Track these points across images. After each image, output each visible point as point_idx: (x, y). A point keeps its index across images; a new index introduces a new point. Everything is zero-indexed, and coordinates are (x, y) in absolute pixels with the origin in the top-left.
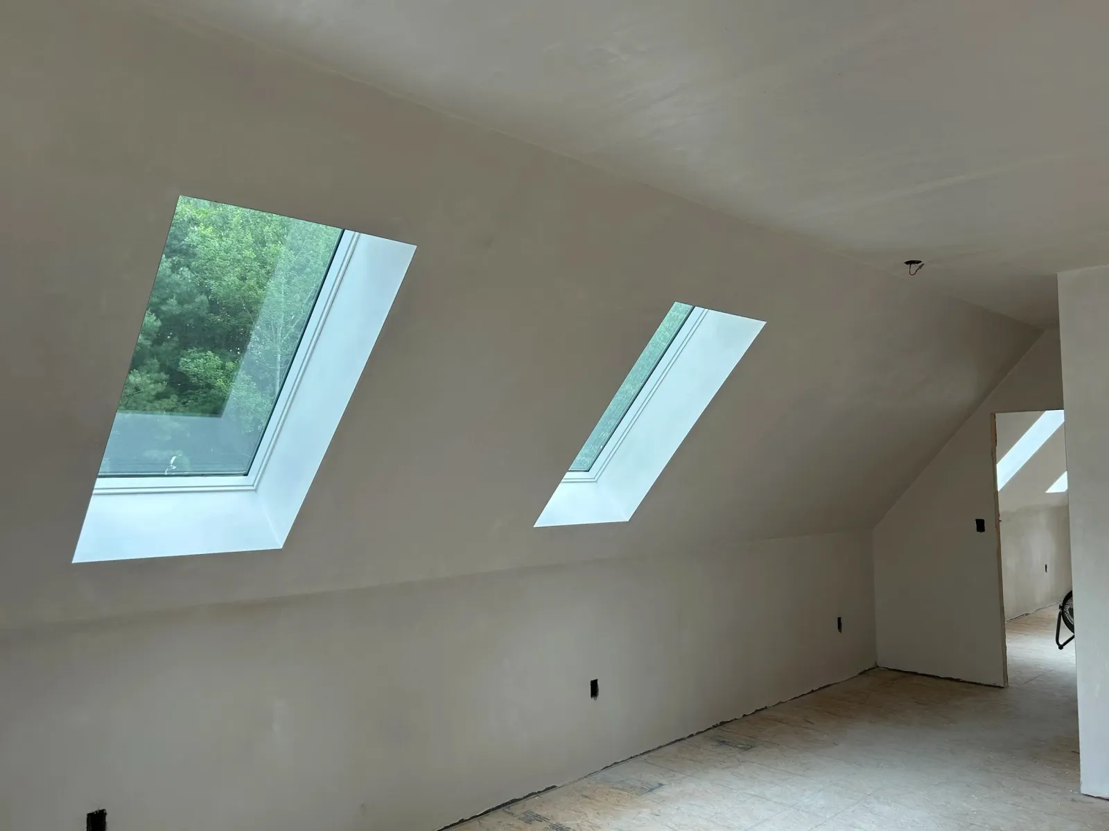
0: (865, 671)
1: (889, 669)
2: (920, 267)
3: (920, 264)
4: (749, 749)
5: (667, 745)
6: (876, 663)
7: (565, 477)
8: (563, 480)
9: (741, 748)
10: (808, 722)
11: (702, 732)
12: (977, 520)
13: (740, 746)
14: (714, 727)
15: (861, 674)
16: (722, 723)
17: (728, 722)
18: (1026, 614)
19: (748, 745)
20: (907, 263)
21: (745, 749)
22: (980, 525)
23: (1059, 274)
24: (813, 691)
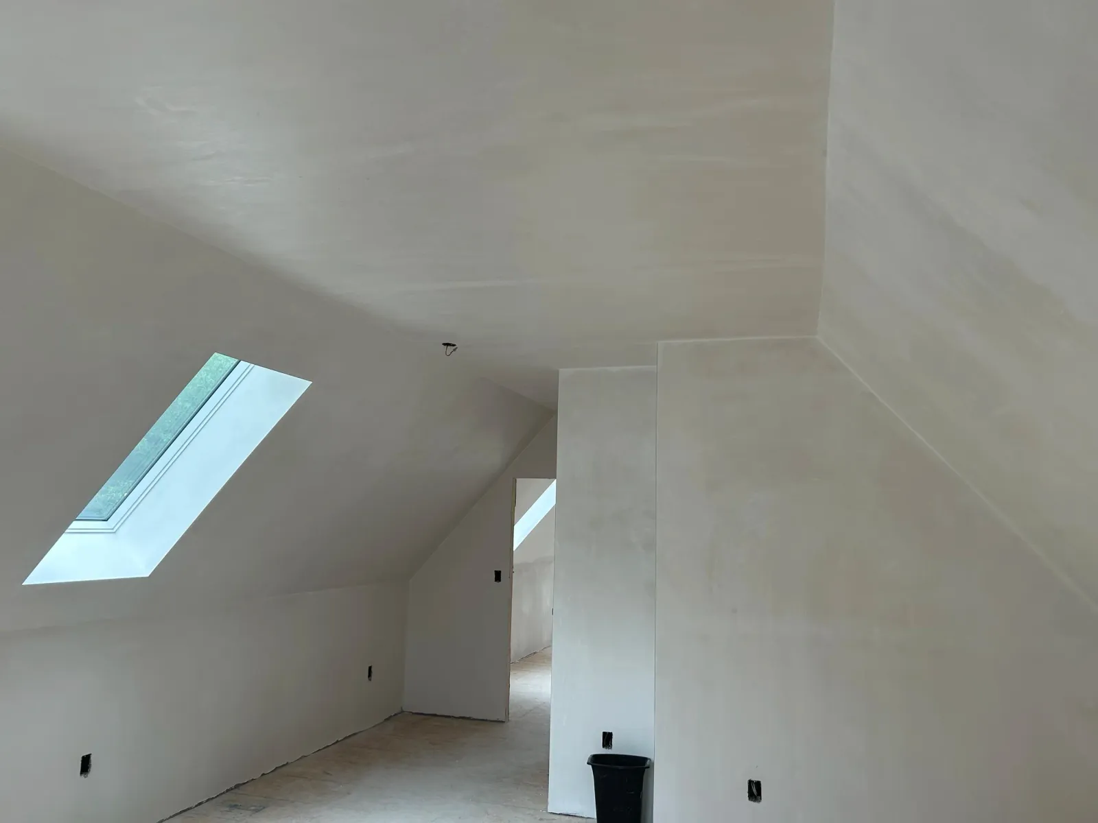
0: (391, 716)
1: (413, 713)
2: (455, 350)
3: (455, 347)
4: (261, 810)
5: (171, 817)
6: (401, 708)
7: (70, 527)
8: (67, 531)
9: (254, 810)
10: (328, 774)
11: (213, 798)
12: (496, 571)
13: (253, 808)
14: (228, 791)
15: (387, 720)
16: (237, 786)
17: (244, 783)
18: (535, 653)
19: (260, 806)
20: (444, 344)
21: (257, 811)
22: (498, 576)
23: (561, 370)
24: (337, 742)
